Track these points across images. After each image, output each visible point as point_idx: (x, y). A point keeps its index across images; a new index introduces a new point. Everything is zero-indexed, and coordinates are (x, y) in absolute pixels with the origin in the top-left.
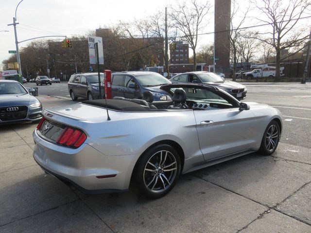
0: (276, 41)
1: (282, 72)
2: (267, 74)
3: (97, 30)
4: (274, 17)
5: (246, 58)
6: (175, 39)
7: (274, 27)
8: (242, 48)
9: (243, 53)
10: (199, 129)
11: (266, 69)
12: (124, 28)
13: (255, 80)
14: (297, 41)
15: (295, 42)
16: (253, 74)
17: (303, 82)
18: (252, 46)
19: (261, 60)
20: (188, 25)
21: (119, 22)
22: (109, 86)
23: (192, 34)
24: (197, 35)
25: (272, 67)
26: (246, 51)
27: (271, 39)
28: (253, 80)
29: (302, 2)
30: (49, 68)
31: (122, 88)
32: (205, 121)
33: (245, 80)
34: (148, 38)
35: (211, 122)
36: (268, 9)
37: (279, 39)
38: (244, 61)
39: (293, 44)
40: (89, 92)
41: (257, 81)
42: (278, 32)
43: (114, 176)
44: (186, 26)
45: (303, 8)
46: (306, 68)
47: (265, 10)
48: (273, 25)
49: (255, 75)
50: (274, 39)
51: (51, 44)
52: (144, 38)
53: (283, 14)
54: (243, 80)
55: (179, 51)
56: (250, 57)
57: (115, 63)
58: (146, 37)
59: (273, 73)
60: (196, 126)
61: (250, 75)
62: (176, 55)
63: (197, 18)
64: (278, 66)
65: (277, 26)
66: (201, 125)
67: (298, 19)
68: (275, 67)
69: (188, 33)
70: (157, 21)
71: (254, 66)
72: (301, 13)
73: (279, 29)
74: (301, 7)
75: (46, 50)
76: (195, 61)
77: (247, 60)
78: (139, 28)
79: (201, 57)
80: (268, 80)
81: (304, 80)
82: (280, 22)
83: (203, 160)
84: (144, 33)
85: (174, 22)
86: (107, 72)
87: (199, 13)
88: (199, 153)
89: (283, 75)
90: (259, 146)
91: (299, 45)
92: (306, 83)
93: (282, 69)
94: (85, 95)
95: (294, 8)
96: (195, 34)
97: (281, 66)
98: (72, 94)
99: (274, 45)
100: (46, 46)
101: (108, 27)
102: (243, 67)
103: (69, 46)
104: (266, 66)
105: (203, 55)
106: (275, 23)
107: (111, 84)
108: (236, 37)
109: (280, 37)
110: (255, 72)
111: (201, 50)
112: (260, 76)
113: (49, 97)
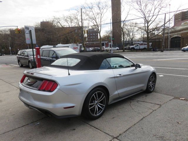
0: (146, 28)
1: (150, 46)
2: (142, 47)
3: (41, 22)
4: (144, 14)
5: (131, 38)
6: (88, 28)
7: (145, 20)
8: (129, 32)
9: (130, 35)
10: (116, 79)
11: (142, 44)
12: (57, 21)
13: (136, 51)
14: (158, 28)
15: (156, 28)
16: (135, 47)
17: (162, 51)
18: (134, 31)
19: (140, 39)
20: (95, 19)
21: (54, 17)
22: (39, 57)
23: (98, 24)
24: (101, 25)
25: (145, 43)
26: (131, 34)
27: (144, 27)
28: (135, 51)
29: (159, 6)
30: (10, 47)
31: (48, 58)
32: (119, 75)
33: (130, 51)
34: (72, 27)
35: (122, 75)
36: (141, 10)
37: (148, 27)
38: (130, 40)
39: (155, 30)
40: (29, 61)
41: (137, 51)
42: (147, 23)
43: (73, 107)
44: (94, 19)
45: (160, 9)
46: (163, 43)
47: (139, 10)
48: (144, 18)
49: (136, 48)
50: (145, 27)
51: (12, 31)
52: (69, 27)
53: (149, 12)
54: (128, 51)
55: (93, 34)
56: (134, 37)
57: (53, 43)
58: (71, 26)
59: (146, 46)
60: (114, 77)
61: (133, 48)
62: (91, 37)
63: (100, 15)
64: (148, 43)
65: (146, 20)
66: (117, 77)
67: (158, 15)
68: (146, 43)
69: (96, 24)
70: (77, 17)
71: (136, 42)
72: (159, 12)
73: (148, 21)
74: (158, 8)
75: (9, 35)
76: (100, 40)
77: (132, 39)
78: (66, 20)
79: (106, 38)
80: (143, 50)
81: (162, 50)
82: (148, 17)
83: (118, 97)
84: (69, 24)
85: (87, 17)
86: (37, 48)
87: (102, 12)
88: (116, 93)
89: (151, 47)
90: (146, 88)
91: (159, 30)
92: (164, 52)
93: (150, 44)
94: (27, 63)
95: (155, 9)
96: (100, 24)
97: (150, 42)
98: (20, 63)
99: (145, 30)
100: (9, 33)
101: (48, 21)
102: (129, 43)
103: (19, 32)
104: (142, 42)
105: (107, 36)
106: (145, 17)
107: (40, 56)
108: (123, 25)
109: (149, 25)
110: (136, 46)
111: (105, 33)
112: (138, 48)
113: (6, 65)
